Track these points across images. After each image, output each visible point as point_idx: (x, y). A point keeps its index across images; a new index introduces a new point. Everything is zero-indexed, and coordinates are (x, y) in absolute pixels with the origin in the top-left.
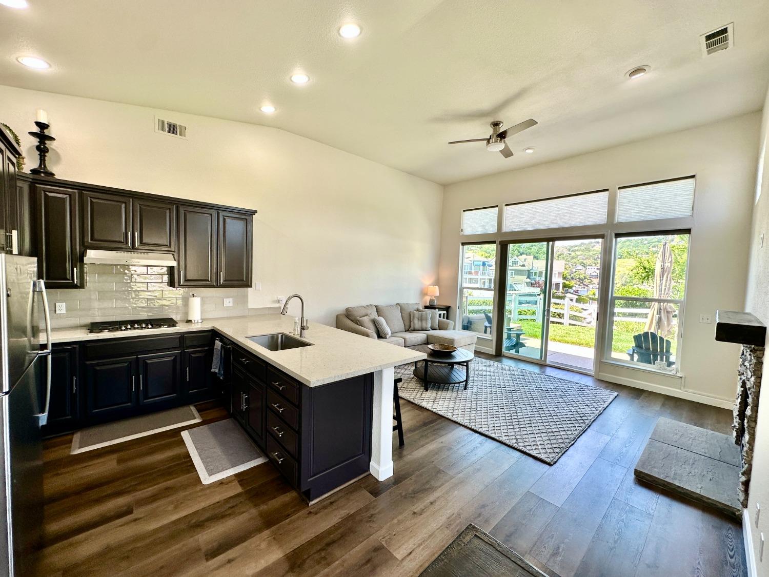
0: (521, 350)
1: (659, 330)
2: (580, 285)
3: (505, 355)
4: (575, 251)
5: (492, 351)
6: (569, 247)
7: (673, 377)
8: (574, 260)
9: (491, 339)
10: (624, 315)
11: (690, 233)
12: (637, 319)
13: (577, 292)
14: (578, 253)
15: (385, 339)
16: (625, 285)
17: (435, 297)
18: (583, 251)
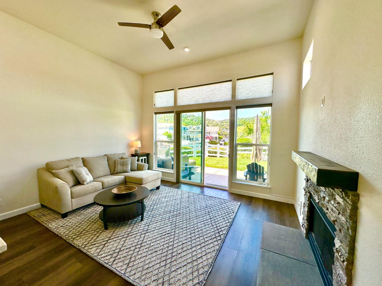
0: (192, 176)
1: (256, 159)
2: (225, 138)
3: (182, 181)
4: (223, 123)
5: (174, 180)
6: (220, 121)
7: (266, 188)
8: (223, 127)
9: (173, 172)
10: (242, 150)
11: (271, 106)
12: (246, 152)
13: (224, 141)
14: (224, 124)
15: (84, 185)
16: (241, 137)
17: (138, 148)
18: (226, 123)
